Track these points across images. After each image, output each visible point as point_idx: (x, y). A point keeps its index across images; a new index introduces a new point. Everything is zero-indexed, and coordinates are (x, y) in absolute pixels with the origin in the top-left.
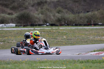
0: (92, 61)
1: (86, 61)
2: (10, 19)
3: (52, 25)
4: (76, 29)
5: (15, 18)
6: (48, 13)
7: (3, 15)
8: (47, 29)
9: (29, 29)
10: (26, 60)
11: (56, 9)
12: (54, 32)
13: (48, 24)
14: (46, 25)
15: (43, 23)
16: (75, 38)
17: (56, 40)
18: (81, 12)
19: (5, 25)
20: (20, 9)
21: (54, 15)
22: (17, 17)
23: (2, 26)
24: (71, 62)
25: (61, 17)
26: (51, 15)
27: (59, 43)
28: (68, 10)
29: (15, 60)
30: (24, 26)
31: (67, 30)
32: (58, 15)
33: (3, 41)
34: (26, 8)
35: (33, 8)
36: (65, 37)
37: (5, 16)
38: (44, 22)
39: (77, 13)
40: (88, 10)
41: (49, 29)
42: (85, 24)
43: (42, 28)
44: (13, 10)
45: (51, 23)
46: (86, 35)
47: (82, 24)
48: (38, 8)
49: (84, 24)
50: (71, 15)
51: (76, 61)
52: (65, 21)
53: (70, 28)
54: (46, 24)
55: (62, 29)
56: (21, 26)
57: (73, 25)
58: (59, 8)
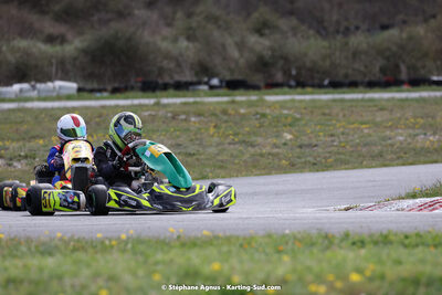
0: (402, 237)
1: (380, 239)
2: (54, 61)
3: (233, 85)
4: (334, 101)
5: (75, 59)
6: (216, 34)
7: (23, 43)
8: (210, 103)
9: (136, 102)
10: (124, 236)
11: (249, 15)
12: (243, 117)
13: (215, 82)
14: (205, 88)
15: (195, 79)
16: (329, 139)
17: (251, 150)
18: (357, 28)
19: (34, 87)
20: (95, 18)
21: (240, 44)
22: (85, 51)
23: (21, 90)
24: (313, 244)
25: (270, 53)
26: (229, 41)
27: (264, 161)
28: (302, 21)
29: (76, 238)
30: (115, 91)
31: (297, 104)
32: (261, 44)
33: (26, 157)
34: (121, 15)
35: (154, 16)
36: (289, 137)
37: (34, 50)
38: (197, 74)
39: (338, 32)
40: (385, 20)
41: (218, 103)
42: (373, 79)
43: (191, 100)
44: (66, 22)
45: (228, 77)
46: (377, 125)
47: (359, 78)
48: (175, 13)
49: (367, 79)
50: (312, 41)
51: (333, 236)
52: (289, 70)
53: (308, 97)
54: (206, 79)
55: (277, 102)
56: (100, 91)
57: (320, 86)
58: (263, 12)
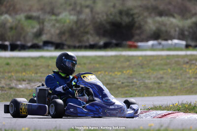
19: (160, 43)
23: (153, 45)
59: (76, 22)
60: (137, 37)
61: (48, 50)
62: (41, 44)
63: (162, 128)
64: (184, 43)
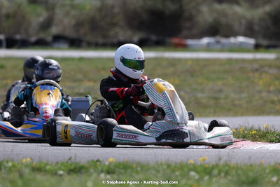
23: (208, 44)
59: (100, 10)
60: (185, 33)
61: (59, 49)
62: (49, 39)
63: (222, 162)
64: (252, 41)
